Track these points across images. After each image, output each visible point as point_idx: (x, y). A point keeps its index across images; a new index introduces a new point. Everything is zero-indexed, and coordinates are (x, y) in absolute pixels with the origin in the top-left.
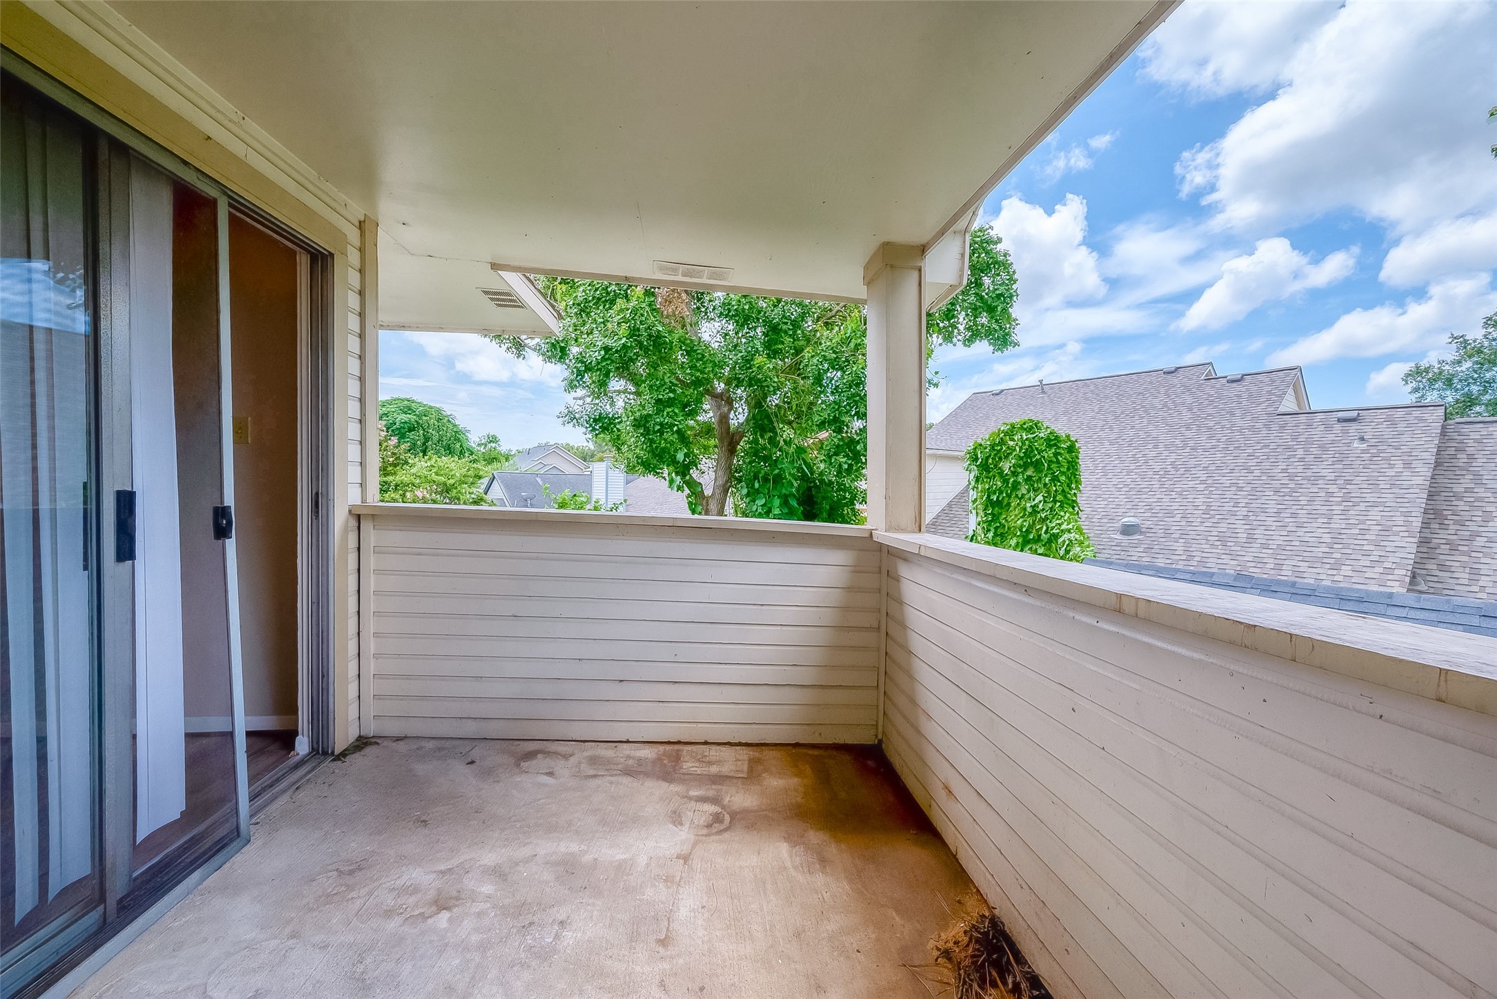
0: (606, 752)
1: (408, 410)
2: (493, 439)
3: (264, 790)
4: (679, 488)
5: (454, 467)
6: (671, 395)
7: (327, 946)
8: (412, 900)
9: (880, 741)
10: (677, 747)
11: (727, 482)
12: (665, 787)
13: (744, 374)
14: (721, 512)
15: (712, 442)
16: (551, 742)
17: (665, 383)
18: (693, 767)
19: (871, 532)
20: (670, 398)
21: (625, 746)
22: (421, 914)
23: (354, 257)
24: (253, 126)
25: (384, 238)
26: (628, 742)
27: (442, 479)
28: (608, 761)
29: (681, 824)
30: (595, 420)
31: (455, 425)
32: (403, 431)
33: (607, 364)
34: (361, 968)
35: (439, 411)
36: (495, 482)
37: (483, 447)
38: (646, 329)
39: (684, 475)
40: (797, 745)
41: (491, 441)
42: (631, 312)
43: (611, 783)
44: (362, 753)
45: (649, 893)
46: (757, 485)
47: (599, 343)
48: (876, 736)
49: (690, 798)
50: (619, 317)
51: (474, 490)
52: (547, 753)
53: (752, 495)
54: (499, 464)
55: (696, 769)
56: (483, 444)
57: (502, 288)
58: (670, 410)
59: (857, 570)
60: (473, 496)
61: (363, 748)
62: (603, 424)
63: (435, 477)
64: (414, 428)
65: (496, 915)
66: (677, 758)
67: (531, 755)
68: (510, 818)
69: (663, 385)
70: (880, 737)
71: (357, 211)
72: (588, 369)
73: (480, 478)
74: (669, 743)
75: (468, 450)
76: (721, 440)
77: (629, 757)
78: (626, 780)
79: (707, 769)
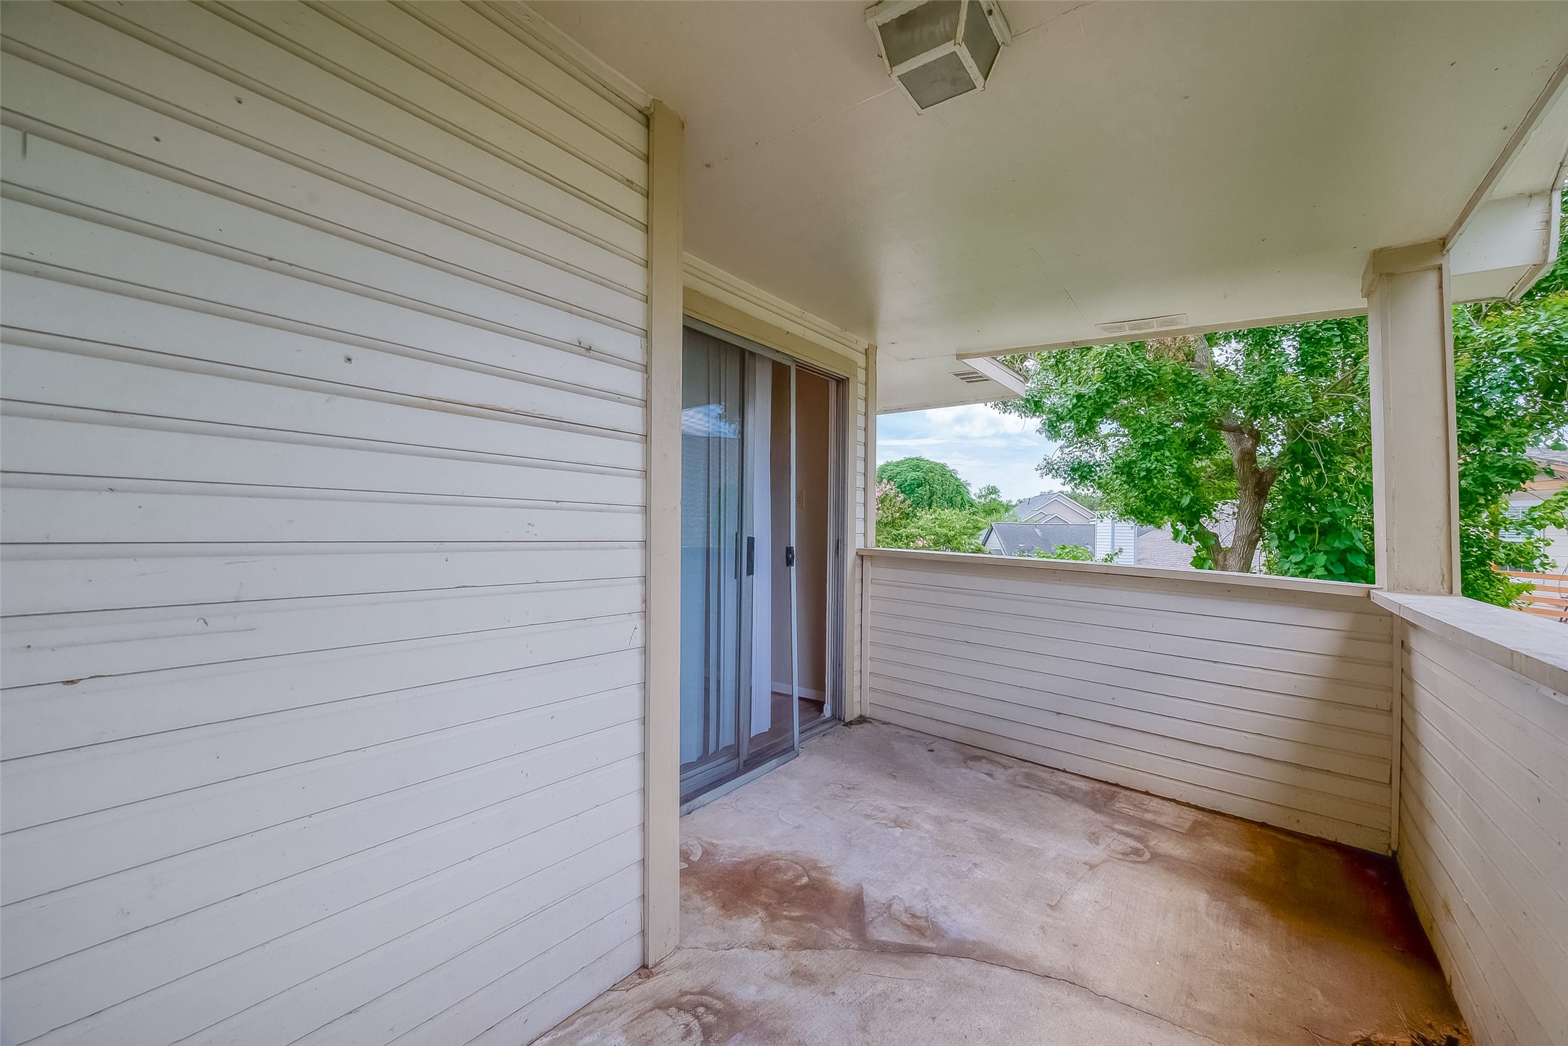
0: (1045, 775)
1: (916, 468)
2: (993, 491)
3: (806, 730)
4: (1185, 540)
5: (954, 518)
6: (1161, 437)
7: (834, 819)
8: (881, 815)
9: (1395, 853)
10: (1114, 789)
11: (1254, 532)
12: (1090, 814)
13: (1263, 400)
14: (1246, 567)
15: (1235, 484)
16: (995, 754)
17: (1153, 425)
18: (1126, 808)
19: (1369, 592)
20: (1159, 441)
21: (1062, 774)
22: (886, 824)
23: (861, 375)
24: (809, 316)
25: (880, 356)
26: (1064, 771)
27: (944, 531)
28: (1042, 781)
29: (1097, 844)
30: (1073, 470)
31: (957, 479)
32: (913, 487)
33: (1080, 412)
34: (849, 836)
35: (943, 467)
36: (993, 531)
37: (983, 498)
38: (1124, 371)
39: (1190, 524)
40: (1263, 825)
41: (991, 492)
42: (1106, 356)
43: (1041, 796)
44: (862, 726)
45: (1050, 875)
46: (1292, 536)
47: (1072, 392)
48: (1390, 846)
49: (1114, 830)
50: (1095, 362)
51: (973, 541)
52: (990, 761)
53: (1287, 547)
54: (999, 515)
55: (1129, 811)
56: (984, 496)
57: (967, 369)
58: (1159, 453)
59: (1352, 636)
60: (972, 547)
61: (862, 723)
62: (1082, 473)
63: (938, 529)
64: (922, 483)
65: (931, 843)
66: (1112, 797)
67: (977, 758)
68: (952, 793)
69: (1149, 428)
70: (1394, 847)
71: (864, 343)
72: (1061, 419)
73: (980, 529)
74: (1106, 783)
75: (969, 502)
76: (1244, 481)
77: (1063, 783)
78: (1054, 798)
79: (1141, 814)
